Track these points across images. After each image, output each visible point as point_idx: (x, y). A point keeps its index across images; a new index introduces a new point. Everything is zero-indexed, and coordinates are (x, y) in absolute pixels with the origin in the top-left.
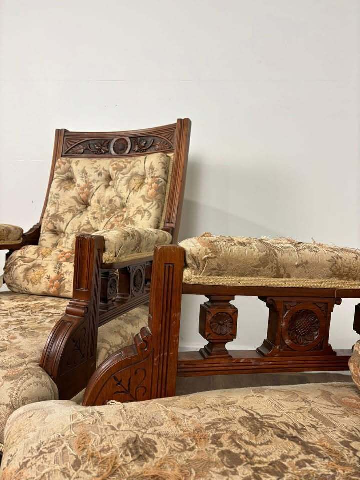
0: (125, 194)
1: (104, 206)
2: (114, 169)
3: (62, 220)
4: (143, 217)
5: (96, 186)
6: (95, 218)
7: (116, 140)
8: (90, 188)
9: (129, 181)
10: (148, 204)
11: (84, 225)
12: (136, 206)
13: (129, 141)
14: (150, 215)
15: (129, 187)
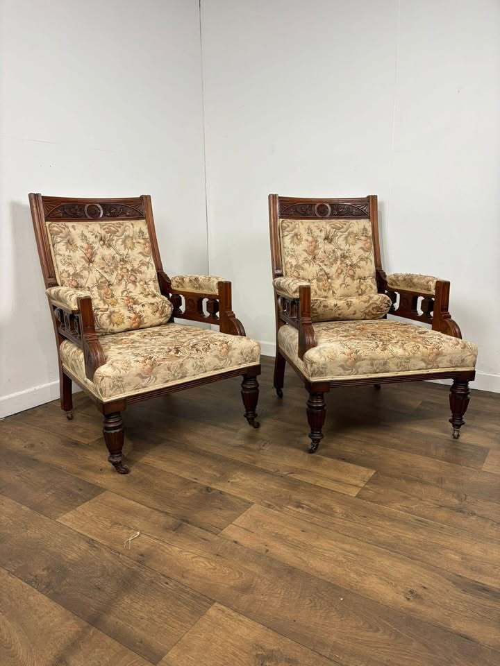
0: (124, 252)
1: (109, 262)
2: (107, 232)
3: (82, 277)
4: (148, 268)
5: (96, 246)
6: (106, 272)
7: (88, 205)
8: (92, 248)
9: (124, 242)
10: (148, 259)
11: (100, 279)
12: (138, 260)
13: (99, 206)
14: (152, 266)
15: (125, 247)
